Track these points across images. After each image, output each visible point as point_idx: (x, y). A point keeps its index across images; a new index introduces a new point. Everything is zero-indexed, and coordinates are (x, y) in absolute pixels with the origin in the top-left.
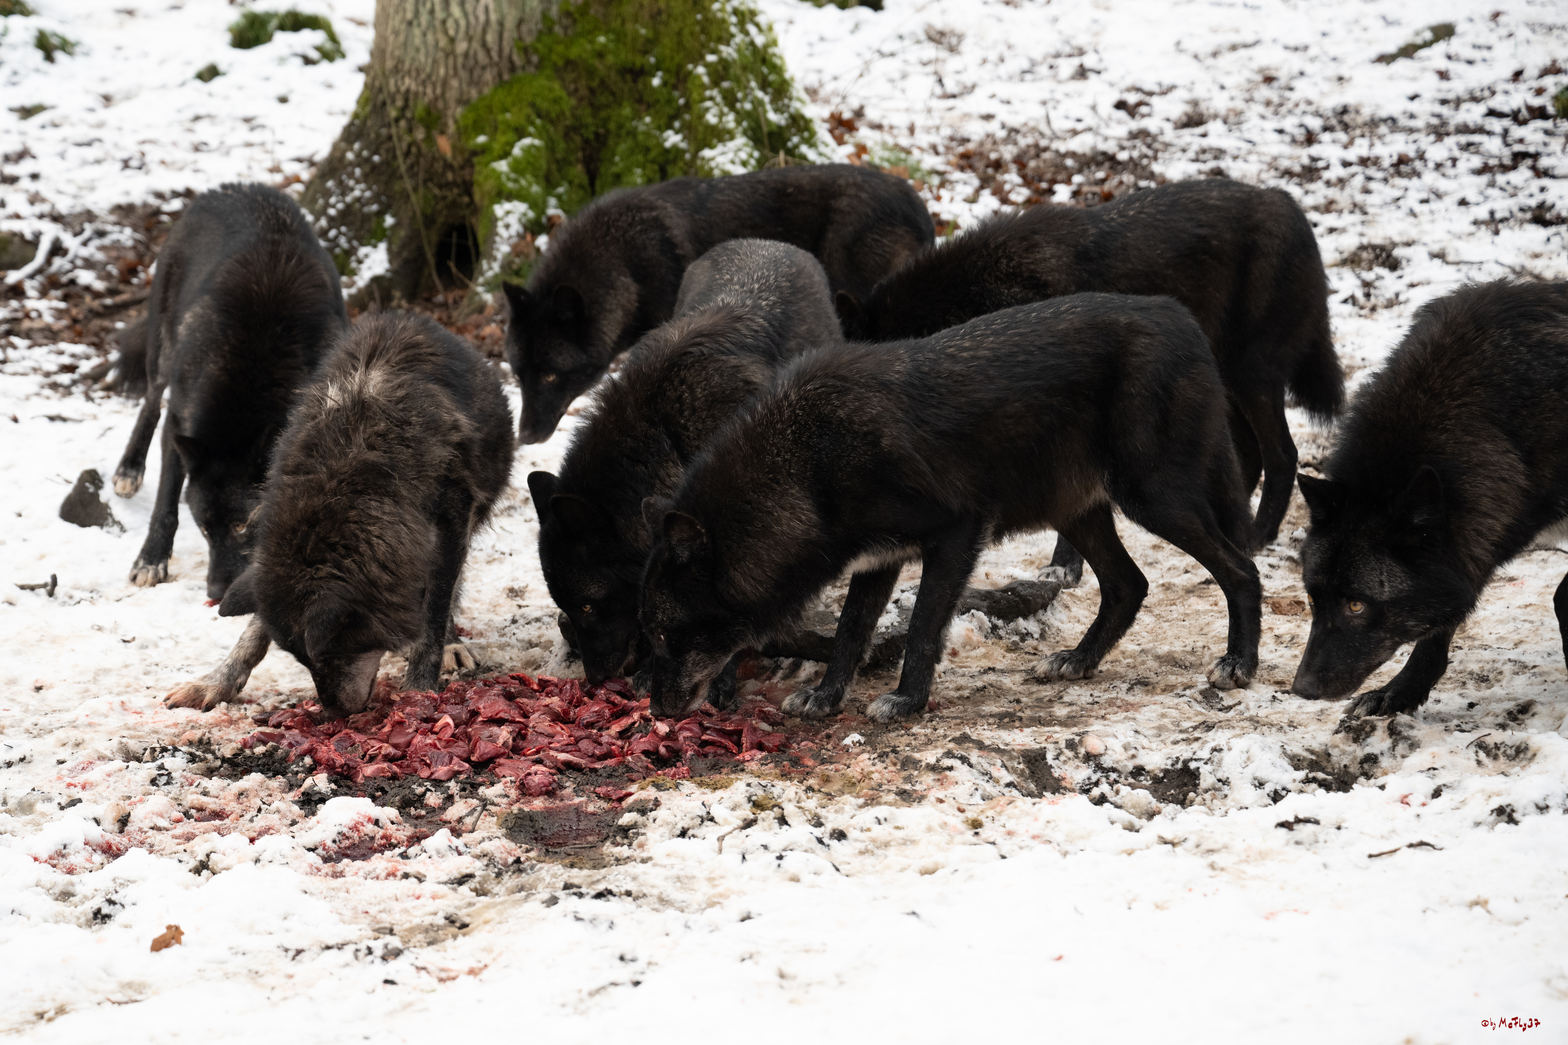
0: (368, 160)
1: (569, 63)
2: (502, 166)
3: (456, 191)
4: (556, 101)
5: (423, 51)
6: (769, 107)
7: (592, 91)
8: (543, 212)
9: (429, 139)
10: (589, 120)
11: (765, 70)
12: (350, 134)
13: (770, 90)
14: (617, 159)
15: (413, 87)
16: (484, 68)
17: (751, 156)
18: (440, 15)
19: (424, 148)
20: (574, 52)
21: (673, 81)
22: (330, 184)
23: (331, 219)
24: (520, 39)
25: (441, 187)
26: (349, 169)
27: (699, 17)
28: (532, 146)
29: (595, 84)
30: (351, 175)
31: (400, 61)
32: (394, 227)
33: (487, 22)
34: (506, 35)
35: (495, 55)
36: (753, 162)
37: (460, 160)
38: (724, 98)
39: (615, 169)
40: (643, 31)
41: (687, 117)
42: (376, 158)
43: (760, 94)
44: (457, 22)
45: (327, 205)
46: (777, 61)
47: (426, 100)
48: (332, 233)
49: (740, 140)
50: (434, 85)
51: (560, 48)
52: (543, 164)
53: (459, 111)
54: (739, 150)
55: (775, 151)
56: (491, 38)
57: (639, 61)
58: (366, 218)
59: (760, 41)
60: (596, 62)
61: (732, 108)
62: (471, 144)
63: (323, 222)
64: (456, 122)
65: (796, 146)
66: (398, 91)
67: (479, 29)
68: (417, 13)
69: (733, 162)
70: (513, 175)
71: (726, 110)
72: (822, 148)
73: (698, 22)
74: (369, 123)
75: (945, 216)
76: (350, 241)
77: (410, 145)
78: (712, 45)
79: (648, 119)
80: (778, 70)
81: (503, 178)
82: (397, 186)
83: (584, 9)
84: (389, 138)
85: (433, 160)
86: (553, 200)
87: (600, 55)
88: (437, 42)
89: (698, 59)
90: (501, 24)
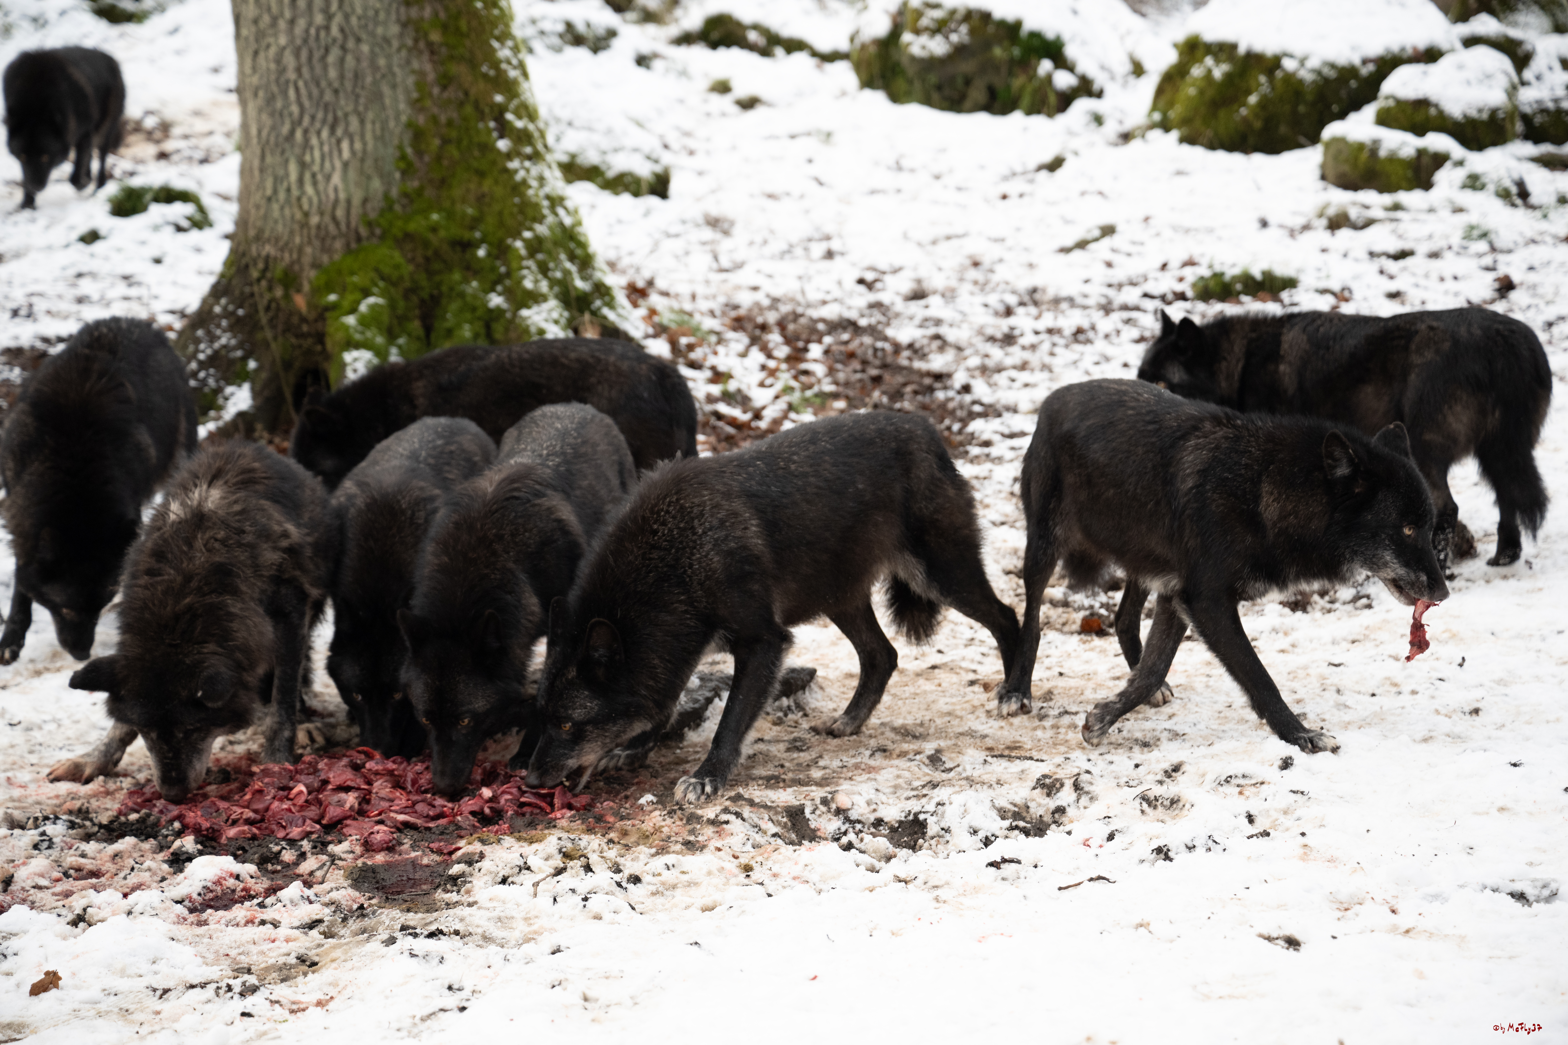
0: (233, 313)
1: (407, 236)
2: (351, 320)
3: (310, 340)
4: (397, 267)
5: (281, 222)
6: (576, 276)
7: (427, 259)
9: (287, 296)
10: (424, 283)
11: (572, 245)
12: (218, 291)
13: (577, 261)
14: (449, 315)
15: (273, 253)
16: (334, 238)
17: (561, 315)
18: (295, 192)
19: (283, 304)
20: (412, 227)
21: (495, 252)
22: (200, 333)
23: (201, 363)
24: (365, 214)
25: (297, 336)
26: (217, 321)
27: (517, 200)
28: (377, 304)
29: (430, 253)
30: (218, 326)
31: (261, 231)
32: (256, 371)
33: (337, 200)
34: (354, 211)
35: (343, 227)
36: (563, 320)
37: (314, 315)
38: (539, 268)
39: (448, 325)
40: (470, 211)
41: (508, 282)
42: (241, 312)
43: (568, 265)
44: (310, 199)
45: (197, 351)
46: (582, 239)
47: (284, 264)
48: (202, 374)
49: (552, 303)
50: (291, 252)
51: (400, 223)
52: (386, 319)
53: (313, 274)
54: (552, 310)
55: (581, 311)
56: (340, 213)
57: (466, 235)
58: (232, 362)
59: (568, 221)
60: (431, 236)
61: (545, 276)
62: (323, 302)
63: (194, 365)
64: (310, 282)
65: (599, 309)
66: (259, 255)
67: (330, 205)
68: (275, 191)
69: (546, 320)
70: (360, 328)
71: (540, 276)
72: (620, 311)
73: (515, 205)
74: (234, 282)
75: (722, 368)
76: (217, 381)
77: (270, 302)
78: (528, 223)
79: (475, 284)
80: (583, 245)
81: (352, 331)
82: (259, 336)
83: (420, 192)
84: (252, 295)
85: (291, 314)
86: (394, 351)
87: (434, 229)
88: (293, 216)
89: (517, 235)
90: (349, 202)
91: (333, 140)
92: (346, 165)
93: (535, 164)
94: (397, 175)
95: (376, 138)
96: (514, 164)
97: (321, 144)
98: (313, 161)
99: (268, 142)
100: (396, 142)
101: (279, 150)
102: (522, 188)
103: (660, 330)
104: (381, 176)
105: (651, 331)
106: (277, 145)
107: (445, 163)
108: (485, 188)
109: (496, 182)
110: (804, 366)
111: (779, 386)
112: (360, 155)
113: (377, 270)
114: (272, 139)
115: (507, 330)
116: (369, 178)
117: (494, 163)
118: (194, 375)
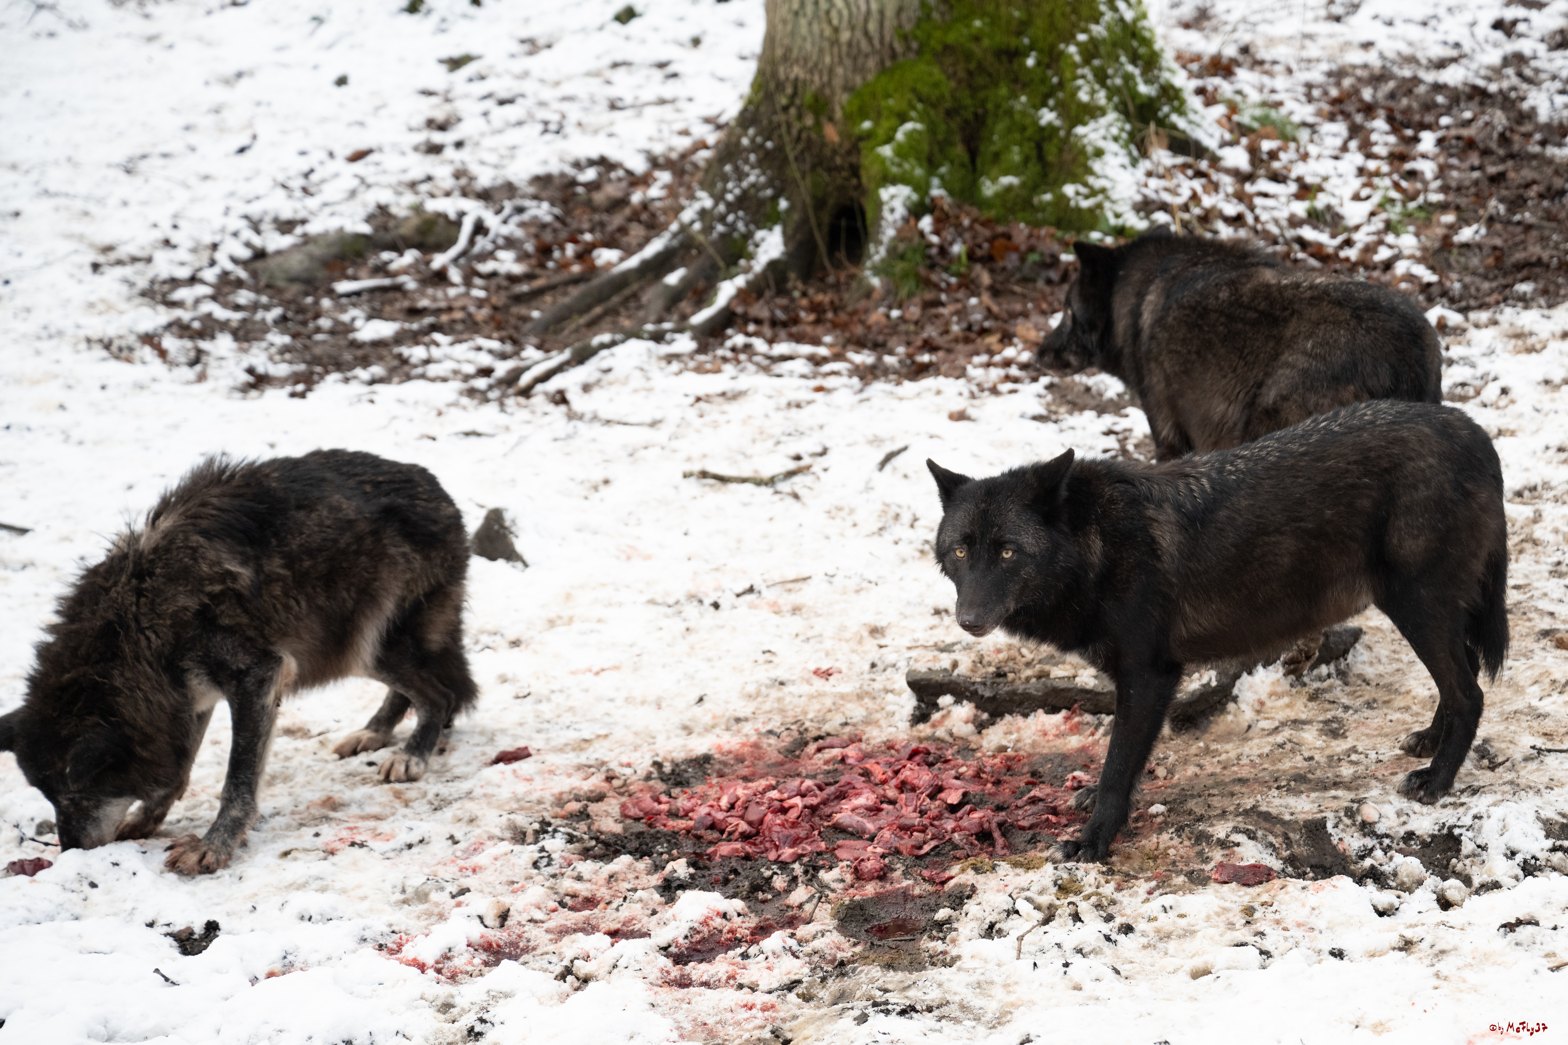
0: (762, 146)
1: (947, 48)
2: (887, 151)
3: (844, 174)
4: (936, 85)
5: (809, 40)
6: (1139, 80)
7: (970, 73)
8: (927, 193)
9: (818, 124)
10: (968, 101)
11: (1135, 43)
12: (744, 122)
13: (1140, 63)
14: (995, 138)
15: (802, 75)
16: (867, 56)
17: (1123, 130)
19: (813, 134)
20: (952, 38)
21: (1046, 60)
22: (728, 168)
23: (729, 204)
24: (900, 26)
25: (829, 170)
26: (744, 155)
28: (914, 130)
29: (973, 66)
30: (746, 161)
31: (789, 50)
32: (788, 211)
33: (869, 12)
34: (887, 23)
35: (876, 42)
36: (1125, 136)
37: (847, 145)
38: (1096, 76)
39: (993, 148)
40: (1017, 14)
41: (1061, 95)
42: (769, 144)
43: (1130, 68)
44: (840, 13)
45: (725, 191)
46: (1147, 34)
47: (814, 88)
48: (731, 218)
49: (1112, 116)
50: (821, 73)
51: (938, 34)
52: (925, 146)
53: (845, 98)
54: (1111, 125)
55: (1146, 122)
56: (872, 27)
57: (1013, 42)
58: (762, 202)
59: (1129, 15)
60: (973, 46)
61: (1103, 85)
62: (857, 130)
63: (722, 208)
64: (843, 108)
65: (1167, 116)
66: (787, 79)
67: (861, 18)
68: (802, 5)
69: (1105, 138)
70: (896, 160)
71: (1097, 87)
72: (1192, 116)
73: (1068, 3)
74: (762, 109)
75: (1310, 179)
76: (747, 225)
77: (800, 132)
78: (1083, 24)
79: (1023, 99)
80: (1147, 43)
81: (888, 163)
82: (787, 172)
84: (780, 125)
85: (823, 145)
86: (935, 181)
87: (977, 39)
88: (822, 32)
89: (1070, 38)
90: (882, 13)
103: (1239, 136)
105: (1227, 137)
110: (1410, 166)
111: (1377, 198)
115: (1061, 150)
118: (722, 219)
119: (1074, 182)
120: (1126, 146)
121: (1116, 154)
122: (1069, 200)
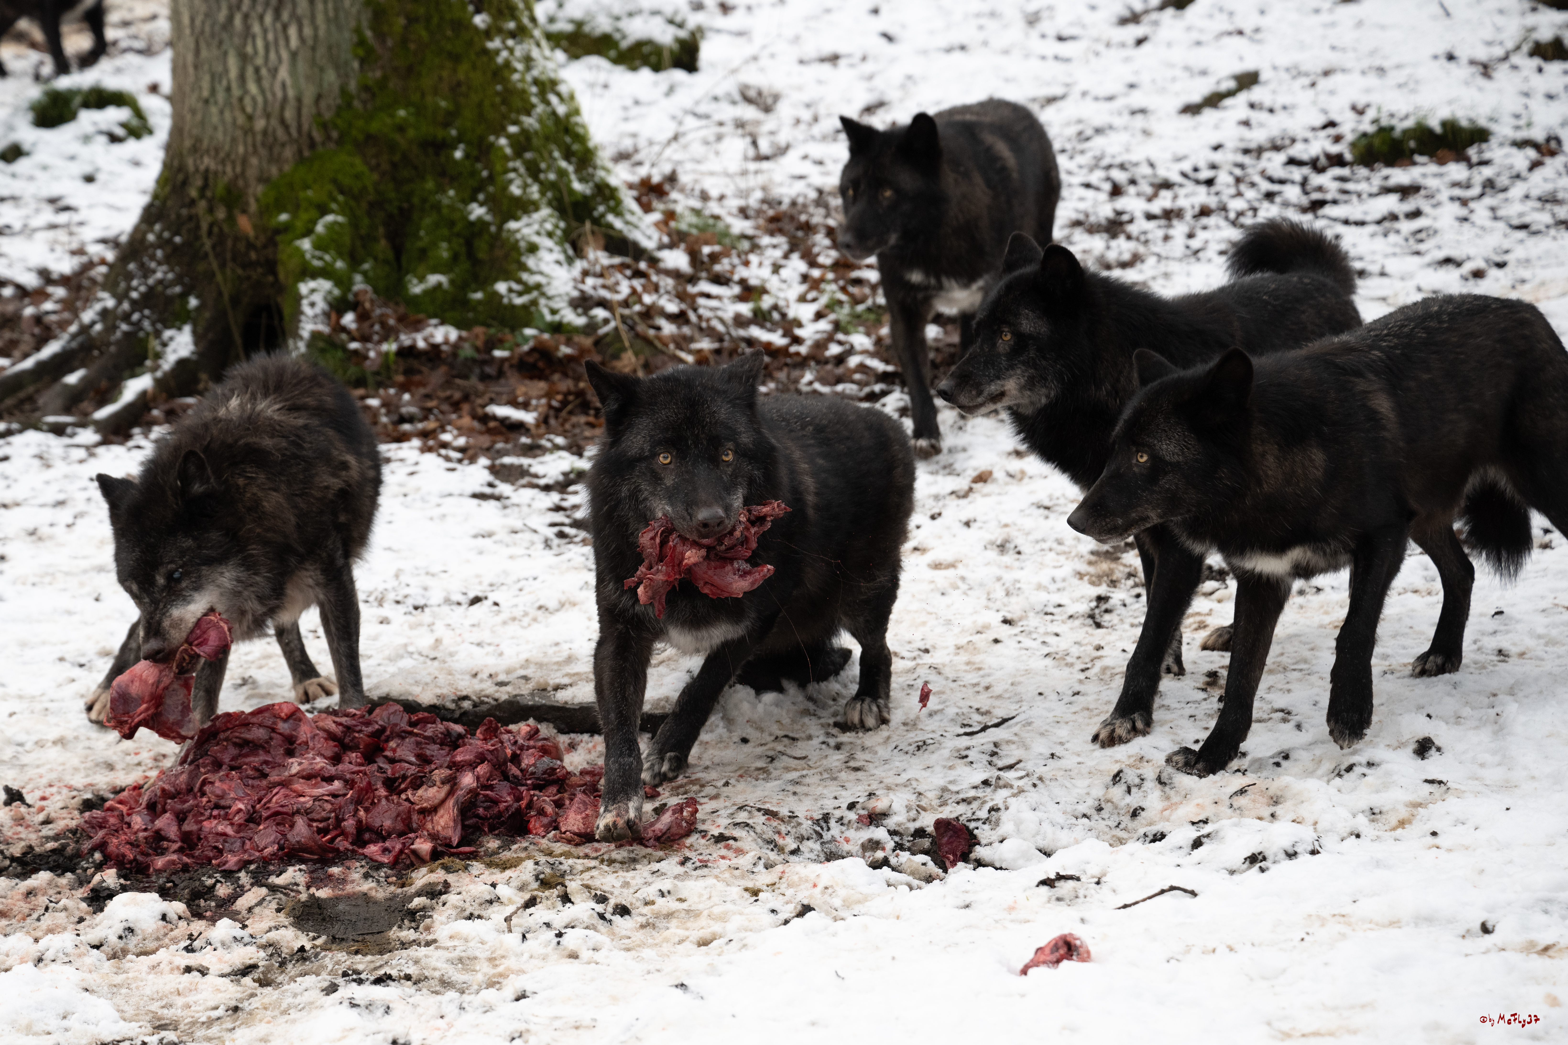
0: (169, 241)
1: (370, 138)
2: (306, 244)
3: (260, 270)
4: (358, 176)
5: (221, 129)
6: (573, 177)
7: (394, 165)
8: (349, 289)
9: (231, 219)
10: (392, 195)
11: (568, 139)
12: (150, 215)
13: (574, 159)
14: (422, 233)
15: (213, 166)
16: (283, 145)
17: (557, 226)
18: (236, 92)
19: (226, 227)
20: (375, 127)
21: (475, 153)
22: (132, 266)
23: (133, 302)
24: (319, 114)
25: (244, 266)
26: (150, 251)
27: (499, 88)
28: (335, 223)
29: (397, 158)
30: (153, 257)
31: (198, 140)
32: (198, 309)
33: (285, 99)
34: (305, 111)
35: (294, 131)
36: (559, 233)
37: (262, 239)
38: (528, 169)
39: (420, 244)
40: (443, 104)
41: (491, 189)
42: (178, 239)
43: (563, 164)
44: (254, 100)
45: (129, 288)
46: (580, 131)
47: (226, 179)
48: (136, 317)
49: (545, 211)
50: (233, 163)
51: (360, 123)
52: (347, 240)
53: (260, 189)
54: (544, 221)
55: (581, 220)
56: (289, 114)
57: (440, 134)
58: (170, 300)
59: (561, 110)
60: (397, 137)
61: (536, 179)
62: (273, 223)
63: (126, 306)
64: (257, 200)
65: (603, 216)
66: (197, 170)
67: (277, 105)
68: (213, 91)
69: (538, 233)
70: (318, 253)
71: (529, 181)
72: (629, 217)
73: (498, 94)
74: (169, 203)
75: (753, 282)
76: (153, 324)
77: (211, 226)
78: (513, 116)
79: (451, 193)
80: (581, 139)
81: (308, 256)
82: (201, 267)
83: (382, 84)
84: (190, 218)
85: (237, 239)
86: (358, 278)
87: (401, 128)
88: (234, 120)
89: (500, 130)
90: (299, 100)
91: (279, 26)
92: (294, 55)
93: (520, 42)
94: (356, 65)
95: (328, 20)
96: (495, 44)
97: (265, 31)
98: (256, 52)
99: (202, 32)
100: (353, 24)
101: (215, 42)
102: (506, 73)
103: (677, 239)
104: (337, 67)
105: (666, 239)
106: (213, 35)
107: (412, 46)
108: (461, 76)
109: (474, 67)
110: (855, 274)
111: (824, 300)
112: (310, 42)
113: (334, 181)
114: (207, 29)
115: (492, 247)
116: (322, 70)
117: (470, 43)
118: (126, 317)
119: (506, 279)
120: (560, 243)
121: (551, 250)
122: (501, 297)
